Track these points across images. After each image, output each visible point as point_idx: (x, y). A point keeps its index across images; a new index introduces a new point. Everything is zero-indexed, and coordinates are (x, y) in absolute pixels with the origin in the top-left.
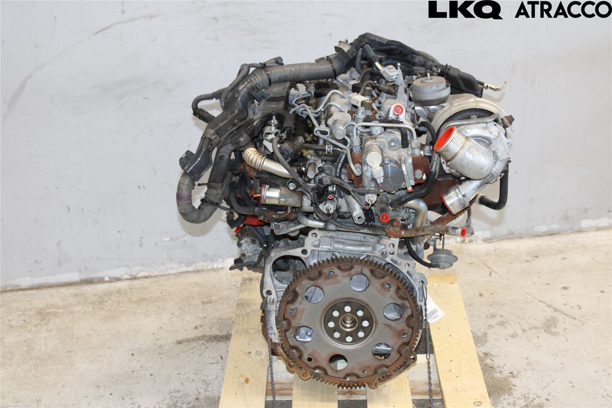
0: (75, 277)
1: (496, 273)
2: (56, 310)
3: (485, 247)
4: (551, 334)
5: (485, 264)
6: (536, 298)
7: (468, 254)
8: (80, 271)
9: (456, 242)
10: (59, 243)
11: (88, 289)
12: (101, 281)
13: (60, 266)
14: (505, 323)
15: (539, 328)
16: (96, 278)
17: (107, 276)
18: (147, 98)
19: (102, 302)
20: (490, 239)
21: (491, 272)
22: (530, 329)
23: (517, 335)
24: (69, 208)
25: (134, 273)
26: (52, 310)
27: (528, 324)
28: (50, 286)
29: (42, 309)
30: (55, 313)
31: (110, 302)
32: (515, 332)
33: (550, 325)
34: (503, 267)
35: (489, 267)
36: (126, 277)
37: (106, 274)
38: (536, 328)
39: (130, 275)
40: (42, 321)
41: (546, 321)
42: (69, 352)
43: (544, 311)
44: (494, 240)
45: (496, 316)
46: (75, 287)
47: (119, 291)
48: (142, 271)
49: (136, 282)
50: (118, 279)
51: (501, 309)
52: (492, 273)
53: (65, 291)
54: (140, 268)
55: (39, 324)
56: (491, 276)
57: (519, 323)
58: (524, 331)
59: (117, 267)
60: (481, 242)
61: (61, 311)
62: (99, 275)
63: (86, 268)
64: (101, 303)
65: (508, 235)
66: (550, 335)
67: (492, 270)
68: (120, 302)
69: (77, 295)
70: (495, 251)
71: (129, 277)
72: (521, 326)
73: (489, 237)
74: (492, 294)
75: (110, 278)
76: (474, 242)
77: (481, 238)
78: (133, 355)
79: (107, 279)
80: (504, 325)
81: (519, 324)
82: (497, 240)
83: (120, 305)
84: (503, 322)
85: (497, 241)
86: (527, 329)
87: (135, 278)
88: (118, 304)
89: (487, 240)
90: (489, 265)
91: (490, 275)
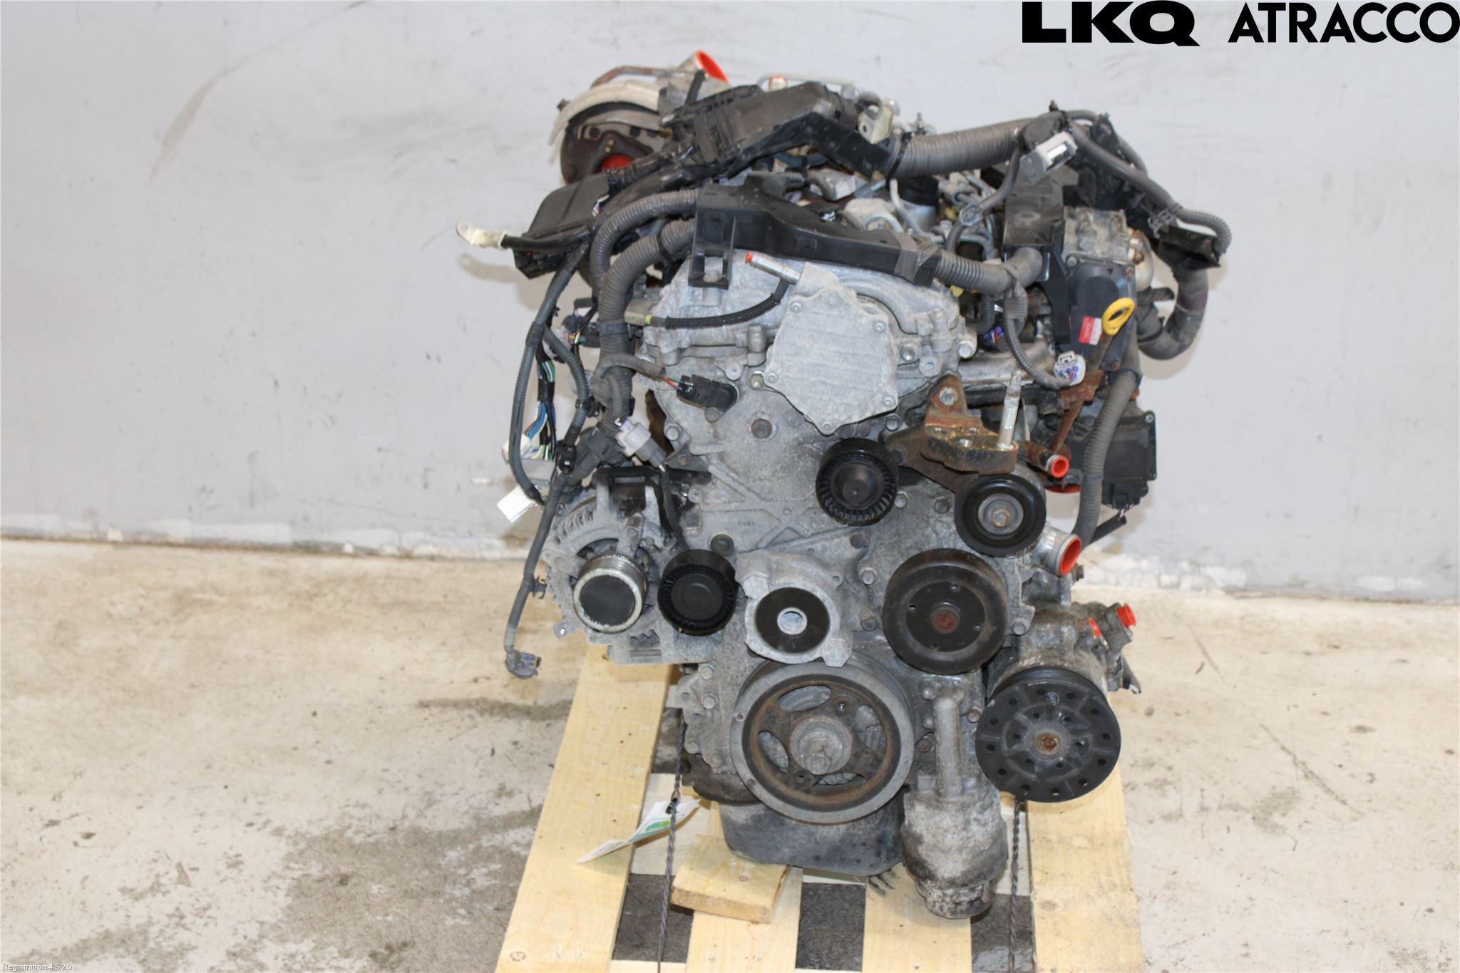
0: (282, 534)
1: (1216, 668)
2: (215, 597)
3: (1221, 605)
4: (1266, 827)
5: (1199, 644)
6: (1276, 740)
7: (1175, 615)
8: (293, 523)
9: (1159, 585)
10: (252, 457)
11: (304, 563)
12: (337, 551)
13: (252, 505)
14: (1170, 783)
15: (1243, 809)
16: (327, 544)
17: (349, 542)
18: (454, 161)
19: (316, 595)
20: (1244, 590)
21: (1203, 665)
22: (1220, 808)
23: (1181, 816)
24: (276, 383)
25: (407, 545)
26: (206, 597)
27: (1223, 797)
28: (229, 547)
29: (188, 590)
30: (210, 603)
31: (330, 597)
32: (1181, 809)
33: (1275, 807)
34: (1241, 657)
35: (1205, 653)
36: (390, 550)
37: (350, 539)
38: (1235, 807)
39: (399, 549)
40: (175, 614)
41: (1270, 796)
42: (192, 686)
43: (1278, 773)
44: (1253, 594)
45: (1156, 766)
46: (279, 556)
47: (360, 580)
48: (425, 543)
49: (408, 567)
50: (372, 553)
51: (1178, 750)
52: (1207, 667)
53: (254, 560)
54: (421, 535)
55: (166, 621)
56: (1200, 673)
57: (1202, 790)
58: (1203, 809)
59: (373, 526)
60: (1221, 593)
61: (223, 600)
62: (334, 538)
63: (306, 519)
64: (312, 596)
65: (1290, 586)
66: (1262, 829)
67: (1210, 660)
68: (350, 601)
69: (272, 573)
70: (1242, 618)
71: (396, 552)
72: (1202, 797)
73: (1241, 584)
74: (1177, 714)
75: (356, 547)
76: (1204, 592)
77: (1222, 585)
78: (315, 714)
79: (348, 549)
80: (1162, 790)
81: (1199, 793)
82: (1260, 594)
83: (349, 607)
84: (1165, 781)
85: (1263, 597)
86: (1214, 806)
87: (408, 556)
88: (345, 605)
89: (1232, 591)
90: (1208, 649)
91: (1198, 671)
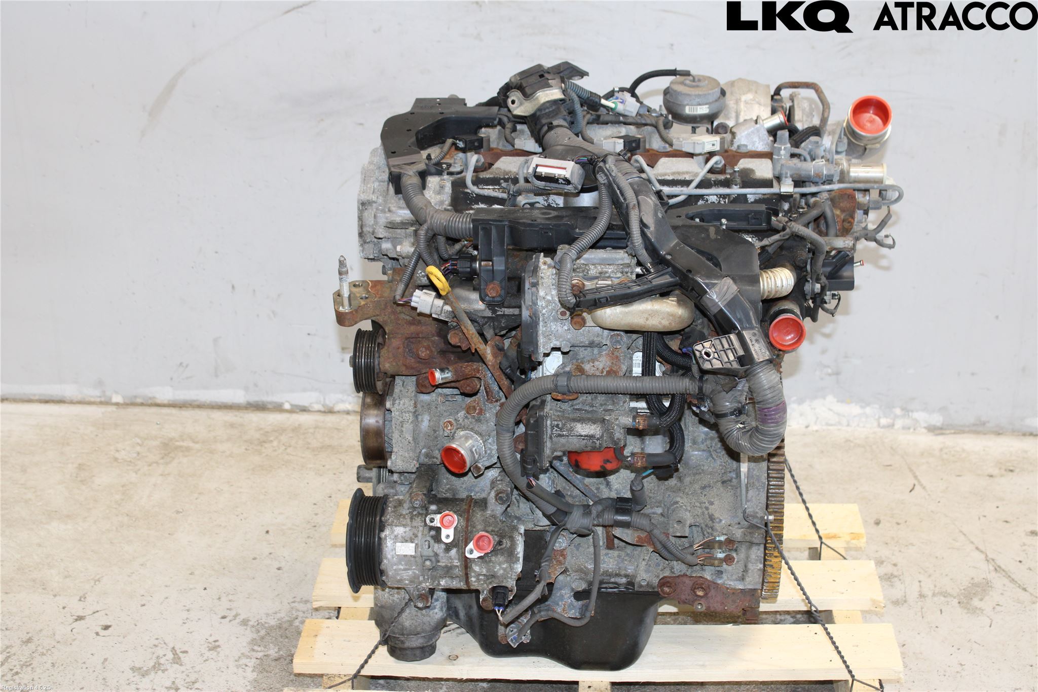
0: (239, 397)
1: (924, 488)
2: (191, 444)
3: (926, 440)
4: (968, 609)
5: (911, 470)
6: (972, 543)
7: (892, 448)
8: (246, 389)
9: (879, 425)
10: (216, 340)
11: (255, 418)
12: (278, 408)
13: (217, 376)
14: (896, 577)
15: (951, 595)
16: (271, 403)
17: (287, 401)
18: (361, 124)
19: (264, 442)
20: (941, 429)
21: (914, 485)
22: (934, 595)
23: (905, 601)
24: (233, 287)
25: (329, 402)
26: (185, 444)
27: (935, 586)
28: (201, 406)
29: (171, 439)
30: (188, 449)
31: (275, 443)
32: (905, 597)
33: (974, 594)
34: (942, 479)
35: (916, 477)
36: (317, 407)
37: (288, 399)
38: (945, 594)
39: (323, 405)
40: (163, 458)
41: (970, 585)
42: (178, 512)
43: (975, 568)
44: (948, 432)
45: (885, 563)
46: (237, 413)
47: (296, 429)
48: (343, 401)
49: (330, 418)
50: (304, 410)
51: (900, 551)
52: (917, 487)
53: (218, 415)
54: (340, 396)
55: (157, 463)
56: (912, 492)
57: (920, 582)
58: (922, 596)
59: (304, 390)
60: (924, 431)
61: (197, 446)
62: (276, 398)
63: (256, 385)
64: (262, 443)
65: (974, 425)
66: (966, 611)
67: (919, 482)
68: (290, 446)
69: (232, 425)
70: (941, 450)
71: (323, 409)
72: (920, 586)
73: (939, 424)
74: (898, 524)
75: (291, 405)
76: (912, 430)
77: (925, 425)
78: (267, 532)
79: (287, 406)
80: (890, 581)
81: (918, 583)
82: (953, 431)
83: (289, 450)
84: (892, 575)
85: (954, 433)
86: (930, 594)
87: (331, 412)
88: (286, 449)
89: (933, 430)
90: (917, 474)
91: (911, 491)
